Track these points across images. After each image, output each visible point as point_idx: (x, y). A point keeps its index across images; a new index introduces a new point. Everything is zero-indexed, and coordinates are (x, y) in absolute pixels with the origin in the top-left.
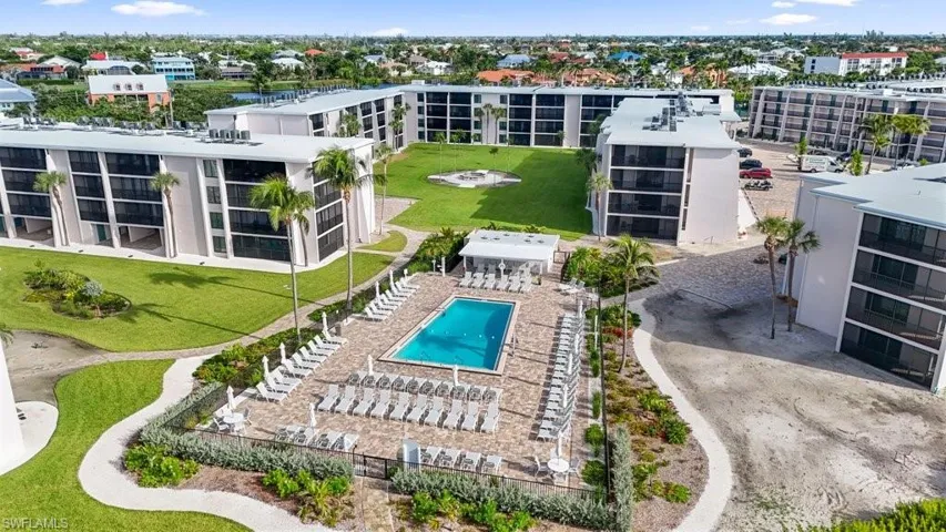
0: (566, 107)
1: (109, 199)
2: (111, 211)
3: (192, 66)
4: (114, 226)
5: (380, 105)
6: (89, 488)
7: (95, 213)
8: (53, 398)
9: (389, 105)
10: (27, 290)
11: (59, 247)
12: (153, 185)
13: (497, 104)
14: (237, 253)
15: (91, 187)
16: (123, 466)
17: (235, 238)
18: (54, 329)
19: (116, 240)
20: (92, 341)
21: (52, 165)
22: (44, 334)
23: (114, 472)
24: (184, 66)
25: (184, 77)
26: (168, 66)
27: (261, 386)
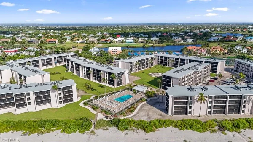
0: (186, 61)
1: (96, 75)
2: (96, 76)
3: (133, 40)
4: (96, 78)
5: (148, 59)
6: (80, 105)
7: (94, 76)
8: (81, 97)
9: (150, 59)
10: (84, 85)
11: (90, 80)
12: (100, 74)
13: (172, 59)
14: (108, 84)
15: (94, 73)
16: (83, 104)
17: (108, 82)
18: (84, 90)
19: (96, 80)
20: (87, 92)
21: (91, 70)
22: (84, 91)
23: (82, 104)
24: (132, 40)
25: (131, 43)
26: (129, 40)
27: (98, 99)
